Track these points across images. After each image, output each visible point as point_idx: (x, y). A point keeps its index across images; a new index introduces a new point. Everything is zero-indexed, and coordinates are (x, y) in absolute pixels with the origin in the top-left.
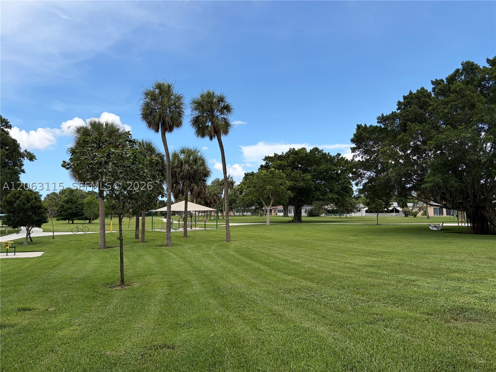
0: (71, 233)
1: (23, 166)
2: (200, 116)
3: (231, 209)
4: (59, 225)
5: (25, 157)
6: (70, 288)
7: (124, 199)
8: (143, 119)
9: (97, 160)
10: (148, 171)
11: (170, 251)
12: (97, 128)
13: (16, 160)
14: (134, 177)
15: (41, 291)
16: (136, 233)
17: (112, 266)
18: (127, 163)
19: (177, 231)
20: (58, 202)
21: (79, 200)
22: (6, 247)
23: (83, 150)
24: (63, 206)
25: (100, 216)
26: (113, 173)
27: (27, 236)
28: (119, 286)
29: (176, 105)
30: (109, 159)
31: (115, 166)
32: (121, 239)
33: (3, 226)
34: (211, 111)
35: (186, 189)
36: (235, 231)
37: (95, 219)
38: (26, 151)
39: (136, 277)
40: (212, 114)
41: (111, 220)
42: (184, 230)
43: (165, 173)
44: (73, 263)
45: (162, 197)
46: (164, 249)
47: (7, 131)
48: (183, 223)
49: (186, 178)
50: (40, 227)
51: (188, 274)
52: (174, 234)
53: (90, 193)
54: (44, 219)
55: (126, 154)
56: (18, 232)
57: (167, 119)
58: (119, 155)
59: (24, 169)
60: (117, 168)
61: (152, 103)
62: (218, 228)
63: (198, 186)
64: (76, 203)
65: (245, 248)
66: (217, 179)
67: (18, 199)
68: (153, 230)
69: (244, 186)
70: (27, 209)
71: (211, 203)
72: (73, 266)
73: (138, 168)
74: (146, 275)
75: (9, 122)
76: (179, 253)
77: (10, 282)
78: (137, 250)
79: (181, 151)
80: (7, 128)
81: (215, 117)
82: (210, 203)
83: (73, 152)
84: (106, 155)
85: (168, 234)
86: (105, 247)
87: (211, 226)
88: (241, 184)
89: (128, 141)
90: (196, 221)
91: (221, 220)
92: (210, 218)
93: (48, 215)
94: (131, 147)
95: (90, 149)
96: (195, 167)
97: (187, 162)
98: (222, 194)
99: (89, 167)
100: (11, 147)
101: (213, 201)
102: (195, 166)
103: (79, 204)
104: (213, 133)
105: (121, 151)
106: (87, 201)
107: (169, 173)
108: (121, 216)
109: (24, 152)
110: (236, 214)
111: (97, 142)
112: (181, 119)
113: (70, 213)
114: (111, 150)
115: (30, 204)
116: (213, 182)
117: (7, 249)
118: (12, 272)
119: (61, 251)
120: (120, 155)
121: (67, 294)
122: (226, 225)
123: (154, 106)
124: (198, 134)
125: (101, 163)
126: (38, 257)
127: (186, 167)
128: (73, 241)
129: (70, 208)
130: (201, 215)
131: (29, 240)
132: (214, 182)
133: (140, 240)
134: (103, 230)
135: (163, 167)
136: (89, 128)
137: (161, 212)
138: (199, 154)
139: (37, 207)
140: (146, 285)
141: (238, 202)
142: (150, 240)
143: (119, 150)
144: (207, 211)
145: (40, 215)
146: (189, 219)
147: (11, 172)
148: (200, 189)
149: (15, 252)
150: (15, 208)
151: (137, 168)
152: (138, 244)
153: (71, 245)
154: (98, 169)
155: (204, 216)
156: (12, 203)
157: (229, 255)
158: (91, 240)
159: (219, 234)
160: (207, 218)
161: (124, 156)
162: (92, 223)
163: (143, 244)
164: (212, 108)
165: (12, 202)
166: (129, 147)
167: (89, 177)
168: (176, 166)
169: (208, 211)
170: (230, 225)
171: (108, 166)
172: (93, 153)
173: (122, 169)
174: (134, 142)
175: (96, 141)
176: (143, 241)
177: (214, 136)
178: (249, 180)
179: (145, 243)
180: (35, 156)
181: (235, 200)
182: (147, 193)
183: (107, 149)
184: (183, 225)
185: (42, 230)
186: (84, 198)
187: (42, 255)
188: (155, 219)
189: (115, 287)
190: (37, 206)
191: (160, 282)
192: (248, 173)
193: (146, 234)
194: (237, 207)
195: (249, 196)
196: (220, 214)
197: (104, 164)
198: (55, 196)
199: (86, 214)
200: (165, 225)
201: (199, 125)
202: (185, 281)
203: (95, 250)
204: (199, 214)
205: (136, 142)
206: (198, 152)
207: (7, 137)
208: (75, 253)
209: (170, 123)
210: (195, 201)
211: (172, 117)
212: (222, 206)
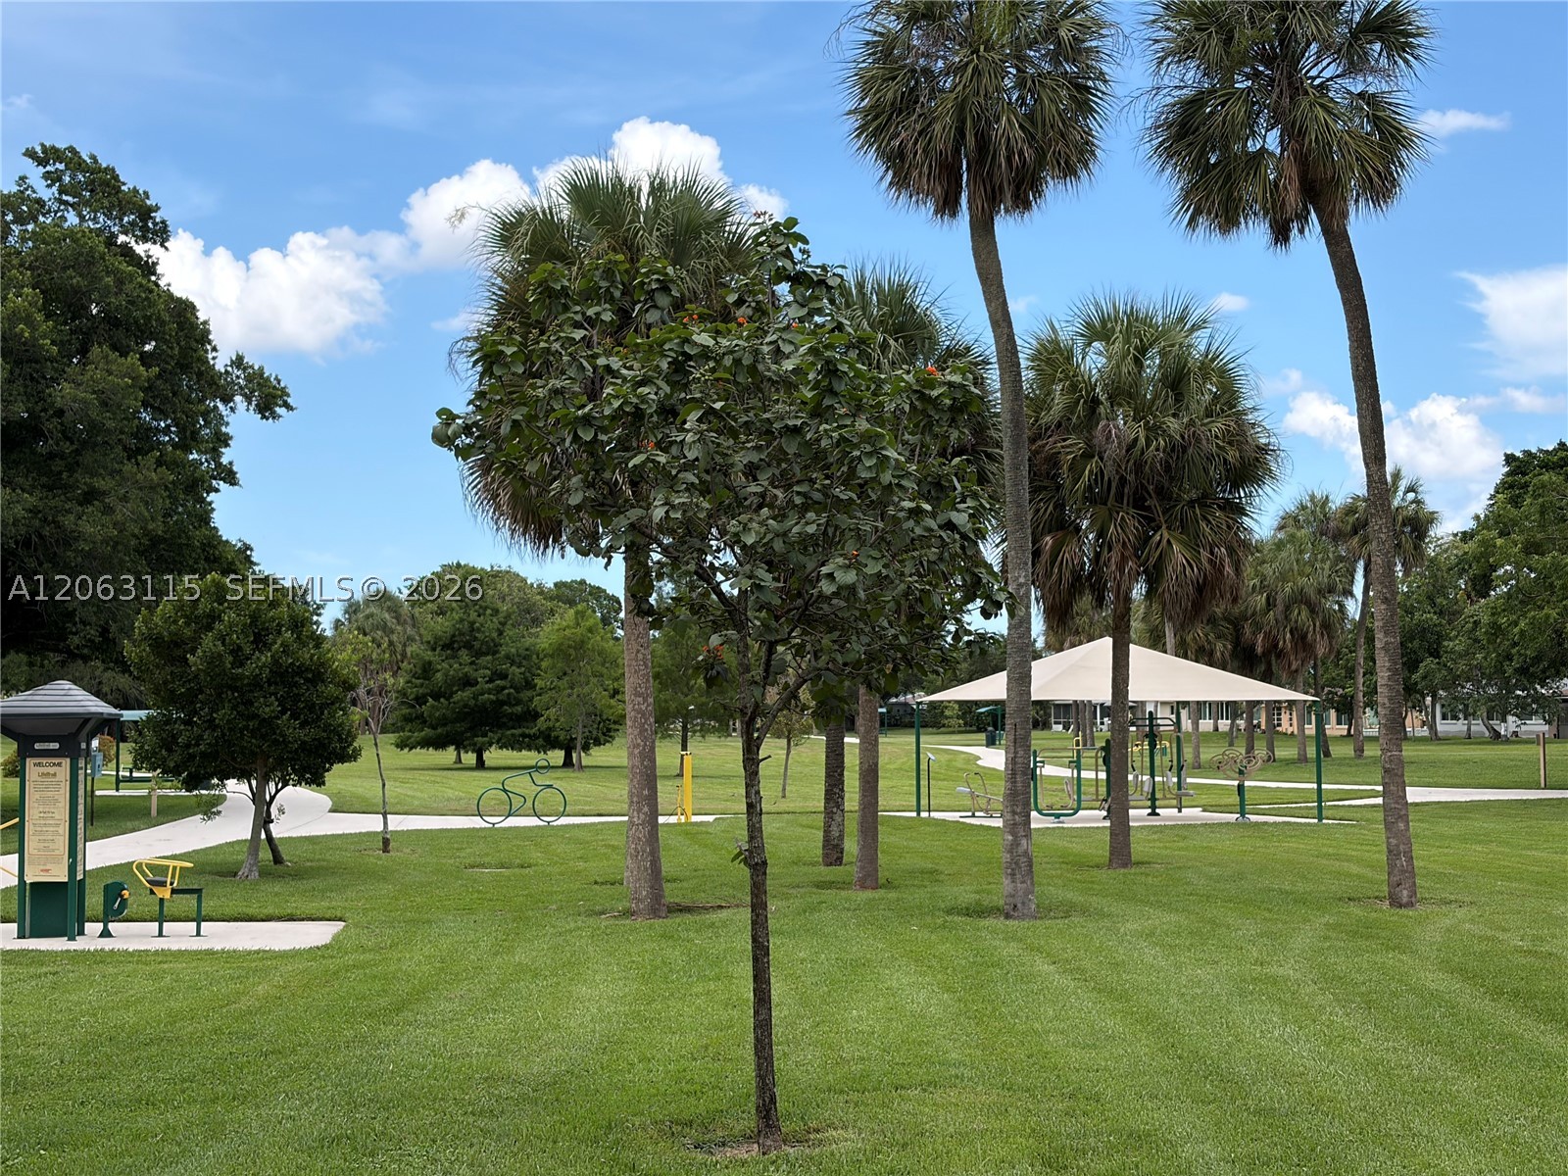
0: (476, 822)
1: (227, 445)
2: (1212, 91)
3: (1411, 694)
4: (409, 775)
5: (238, 398)
6: (485, 1132)
7: (773, 624)
8: (866, 141)
9: (617, 397)
10: (907, 454)
11: (1031, 948)
12: (603, 213)
13: (192, 417)
14: (825, 491)
15: (339, 1138)
16: (827, 832)
17: (706, 1022)
18: (783, 410)
19: (1068, 823)
20: (399, 648)
21: (509, 632)
22: (155, 889)
23: (542, 345)
24: (426, 670)
25: (629, 723)
26: (707, 472)
27: (255, 832)
28: (748, 1138)
29: (1059, 42)
30: (685, 387)
31: (719, 432)
32: (755, 860)
33: (135, 775)
34: (1284, 56)
35: (1121, 568)
36: (1442, 837)
37: (598, 743)
38: (238, 362)
39: (842, 1092)
40: (1290, 76)
41: (684, 748)
42: (1108, 824)
43: (993, 467)
44: (494, 994)
45: (986, 614)
46: (994, 932)
47: (149, 257)
48: (1103, 775)
49: (1119, 497)
50: (319, 785)
51: (1153, 1097)
52: (1048, 840)
53: (572, 593)
54: (340, 740)
55: (778, 354)
56: (209, 809)
57: (1007, 128)
58: (737, 362)
59: (231, 463)
60: (731, 441)
61: (916, 37)
62: (1324, 813)
63: (1194, 543)
64: (492, 649)
65: (1518, 950)
66: (1312, 497)
67: (209, 628)
68: (924, 815)
69: (1499, 542)
70: (256, 683)
71: (1278, 656)
72: (495, 1011)
73: (846, 440)
74: (903, 1087)
75: (157, 208)
76: (1086, 964)
77: (184, 1081)
78: (840, 933)
79: (1089, 325)
80: (145, 239)
81: (1306, 93)
82: (1266, 653)
83: (489, 358)
84: (664, 366)
85: (1018, 845)
86: (659, 906)
87: (1277, 801)
88: (1483, 524)
89: (788, 278)
90: (1180, 768)
91: (1342, 761)
92: (1271, 748)
93: (357, 714)
94: (804, 312)
95: (578, 338)
96: (1173, 425)
97: (1122, 391)
98: (1352, 595)
99: (576, 438)
100: (166, 342)
101: (1286, 640)
102: (1174, 415)
103: (507, 657)
104: (1293, 198)
105: (748, 339)
106: (554, 638)
107: (1016, 467)
108: (759, 723)
109: (229, 369)
110: (1443, 727)
111: (617, 294)
112: (1093, 125)
113: (466, 706)
114: (695, 337)
115: (266, 658)
116: (1289, 521)
117: (162, 900)
118: (190, 1029)
119: (429, 922)
120: (745, 362)
121: (472, 1165)
122: (1384, 794)
123: (925, 55)
124: (1197, 212)
125: (638, 414)
126: (314, 953)
127: (1117, 427)
128: (483, 866)
129: (467, 682)
130: (1211, 728)
131: (266, 854)
132: (1296, 519)
133: (850, 870)
134: (646, 809)
135: (980, 430)
136: (565, 215)
137: (968, 707)
138: (1200, 342)
139: (301, 670)
140: (904, 1146)
141: (1456, 644)
142: (912, 873)
143: (740, 337)
144: (1253, 704)
145: (319, 718)
146: (1137, 750)
147: (173, 482)
148: (1210, 561)
149: (199, 919)
150: (196, 676)
151: (843, 439)
152: (843, 893)
153: (479, 892)
154: (627, 449)
155: (1230, 738)
156: (178, 652)
157: (1412, 990)
158: (581, 865)
159: (1338, 857)
160: (1250, 749)
161: (769, 370)
162: (581, 767)
163: (869, 894)
164: (1285, 36)
165: (177, 645)
166: (795, 312)
167: (575, 500)
168: (1059, 425)
169: (1259, 702)
170: (1410, 800)
171: (682, 430)
172: (595, 356)
173: (758, 448)
174: (822, 282)
175: (608, 289)
176: (870, 878)
177: (1303, 218)
178: (1535, 497)
179: (881, 893)
180: (284, 392)
181: (1438, 634)
182: (903, 586)
183: (672, 331)
184: (1103, 790)
185: (328, 803)
186: (536, 622)
187: (336, 938)
188: (932, 750)
189: (724, 1144)
190: (303, 664)
191: (983, 1133)
192: (1528, 453)
193: (885, 837)
194: (1453, 682)
195: (1541, 608)
196: (1335, 729)
197: (655, 418)
198: (389, 609)
199: (551, 716)
200: (999, 791)
201: (1203, 154)
202: (1138, 1139)
203: (604, 922)
204: (1196, 725)
205: (831, 282)
206: (1195, 328)
207: (151, 291)
208: (500, 936)
209: (1021, 153)
210: (1170, 640)
211: (1030, 117)
212: (1351, 673)
